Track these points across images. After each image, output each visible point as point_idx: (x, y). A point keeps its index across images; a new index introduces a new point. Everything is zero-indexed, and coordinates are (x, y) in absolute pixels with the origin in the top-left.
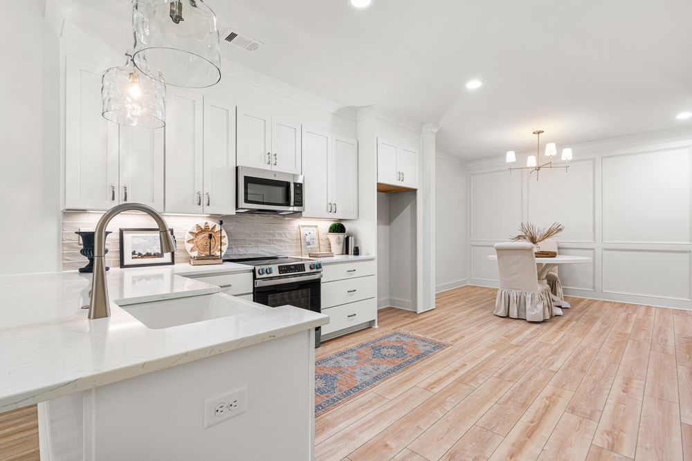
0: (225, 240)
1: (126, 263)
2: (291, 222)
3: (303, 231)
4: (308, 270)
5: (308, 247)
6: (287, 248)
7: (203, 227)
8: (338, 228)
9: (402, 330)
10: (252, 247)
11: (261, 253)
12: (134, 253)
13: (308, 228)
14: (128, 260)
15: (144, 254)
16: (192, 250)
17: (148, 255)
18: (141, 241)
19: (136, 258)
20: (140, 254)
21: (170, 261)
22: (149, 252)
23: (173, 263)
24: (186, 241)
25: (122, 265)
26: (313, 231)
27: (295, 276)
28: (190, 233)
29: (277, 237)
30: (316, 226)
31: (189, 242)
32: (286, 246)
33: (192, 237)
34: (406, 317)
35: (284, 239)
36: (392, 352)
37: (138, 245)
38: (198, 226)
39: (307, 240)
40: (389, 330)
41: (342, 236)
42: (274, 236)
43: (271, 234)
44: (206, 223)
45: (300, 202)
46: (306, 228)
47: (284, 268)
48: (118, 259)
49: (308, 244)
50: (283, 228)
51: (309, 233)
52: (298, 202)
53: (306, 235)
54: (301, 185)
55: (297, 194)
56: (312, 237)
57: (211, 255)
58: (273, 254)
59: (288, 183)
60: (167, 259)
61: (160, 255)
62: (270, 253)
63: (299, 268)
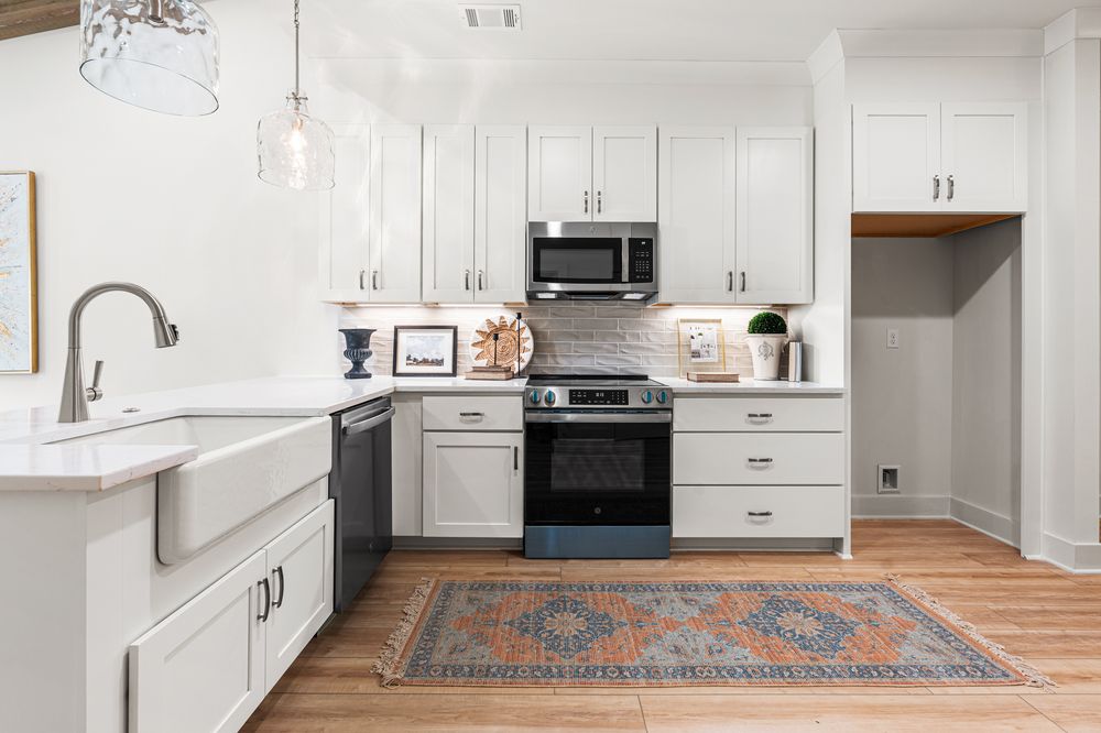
0: (529, 344)
1: (399, 370)
2: (659, 313)
3: (686, 330)
4: (634, 403)
5: (694, 360)
6: (651, 361)
7: (497, 324)
8: (770, 324)
9: (909, 587)
10: (579, 357)
11: (597, 367)
12: (408, 358)
13: (698, 325)
14: (402, 368)
15: (420, 360)
16: (478, 357)
17: (425, 362)
18: (418, 342)
19: (411, 364)
20: (415, 360)
21: (450, 371)
22: (426, 357)
23: (454, 374)
24: (470, 343)
25: (395, 374)
26: (710, 332)
27: (607, 411)
28: (476, 331)
29: (630, 341)
30: (719, 321)
31: (474, 345)
32: (647, 357)
33: (481, 339)
34: (969, 556)
35: (644, 343)
36: (810, 627)
37: (414, 347)
38: (489, 322)
39: (694, 348)
40: (873, 572)
41: (772, 340)
42: (624, 339)
43: (618, 335)
44: (502, 318)
45: (645, 274)
46: (694, 325)
47: (582, 394)
48: (391, 365)
49: (696, 354)
50: (643, 324)
51: (700, 334)
52: (641, 274)
53: (692, 337)
54: (649, 242)
55: (640, 258)
56: (706, 343)
57: (496, 366)
58: (621, 370)
59: (619, 240)
60: (447, 368)
61: (440, 363)
62: (616, 369)
63: (616, 397)
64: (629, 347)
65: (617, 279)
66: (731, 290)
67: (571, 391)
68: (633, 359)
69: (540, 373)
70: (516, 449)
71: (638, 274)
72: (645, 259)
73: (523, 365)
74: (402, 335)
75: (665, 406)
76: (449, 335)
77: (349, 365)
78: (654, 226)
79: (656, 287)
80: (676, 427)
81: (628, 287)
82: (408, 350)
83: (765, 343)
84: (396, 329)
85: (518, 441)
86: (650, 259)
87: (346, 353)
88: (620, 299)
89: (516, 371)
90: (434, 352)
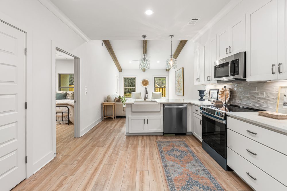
0: (229, 95)
1: (210, 100)
6: (269, 105)
7: (224, 89)
12: (211, 97)
16: (220, 98)
29: (260, 96)
33: (221, 93)
35: (266, 97)
39: (285, 101)
42: (258, 95)
48: (208, 98)
50: (263, 89)
58: (257, 107)
62: (255, 106)
63: (213, 112)
64: (260, 98)
68: (261, 103)
69: (234, 104)
72: (237, 66)
74: (211, 92)
77: (200, 98)
81: (233, 77)
82: (211, 95)
84: (210, 90)
86: (239, 66)
87: (199, 95)
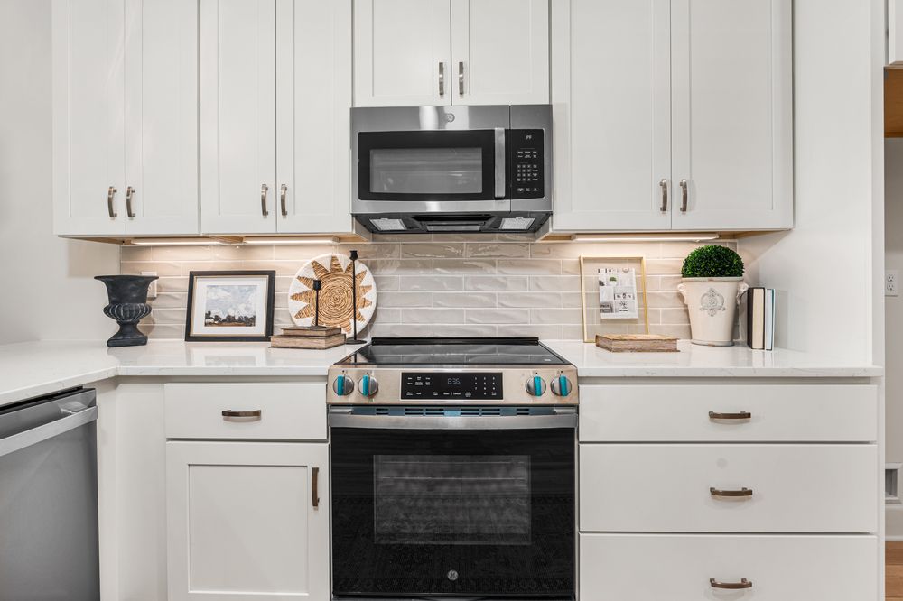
0: (371, 296)
1: (195, 331)
2: (556, 250)
3: (591, 272)
5: (604, 315)
6: (544, 317)
7: (327, 266)
10: (442, 312)
11: (467, 325)
12: (208, 316)
13: (608, 266)
14: (199, 328)
15: (224, 317)
16: (300, 315)
17: (230, 321)
18: (221, 294)
19: (210, 324)
20: (217, 318)
21: (264, 333)
22: (232, 315)
23: (268, 337)
24: (291, 294)
25: (188, 336)
26: (627, 279)
27: (465, 410)
28: (299, 278)
29: (513, 289)
30: (640, 260)
31: (295, 297)
32: (538, 313)
33: (306, 289)
35: (533, 292)
37: (216, 300)
38: (317, 266)
39: (604, 298)
41: (725, 289)
42: (504, 286)
43: (494, 281)
44: (334, 259)
45: (531, 185)
46: (603, 266)
47: (423, 380)
48: (184, 325)
49: (606, 307)
50: (531, 266)
51: (612, 279)
52: (524, 185)
53: (601, 283)
54: (538, 135)
55: (524, 161)
56: (620, 291)
57: (317, 327)
59: (490, 134)
60: (259, 329)
61: (249, 322)
63: (480, 386)
64: (512, 298)
65: (488, 193)
66: (664, 209)
67: (405, 375)
68: (518, 314)
70: (315, 471)
71: (521, 185)
72: (531, 161)
73: (361, 325)
74: (200, 284)
75: (567, 400)
76: (262, 283)
77: (113, 327)
78: (546, 111)
79: (550, 204)
80: (584, 433)
81: (505, 206)
82: (207, 305)
83: (712, 290)
84: (193, 275)
85: (321, 457)
86: (540, 162)
87: (106, 310)
88: (496, 229)
89: (350, 335)
90: (242, 307)
